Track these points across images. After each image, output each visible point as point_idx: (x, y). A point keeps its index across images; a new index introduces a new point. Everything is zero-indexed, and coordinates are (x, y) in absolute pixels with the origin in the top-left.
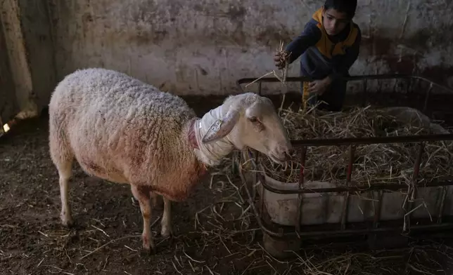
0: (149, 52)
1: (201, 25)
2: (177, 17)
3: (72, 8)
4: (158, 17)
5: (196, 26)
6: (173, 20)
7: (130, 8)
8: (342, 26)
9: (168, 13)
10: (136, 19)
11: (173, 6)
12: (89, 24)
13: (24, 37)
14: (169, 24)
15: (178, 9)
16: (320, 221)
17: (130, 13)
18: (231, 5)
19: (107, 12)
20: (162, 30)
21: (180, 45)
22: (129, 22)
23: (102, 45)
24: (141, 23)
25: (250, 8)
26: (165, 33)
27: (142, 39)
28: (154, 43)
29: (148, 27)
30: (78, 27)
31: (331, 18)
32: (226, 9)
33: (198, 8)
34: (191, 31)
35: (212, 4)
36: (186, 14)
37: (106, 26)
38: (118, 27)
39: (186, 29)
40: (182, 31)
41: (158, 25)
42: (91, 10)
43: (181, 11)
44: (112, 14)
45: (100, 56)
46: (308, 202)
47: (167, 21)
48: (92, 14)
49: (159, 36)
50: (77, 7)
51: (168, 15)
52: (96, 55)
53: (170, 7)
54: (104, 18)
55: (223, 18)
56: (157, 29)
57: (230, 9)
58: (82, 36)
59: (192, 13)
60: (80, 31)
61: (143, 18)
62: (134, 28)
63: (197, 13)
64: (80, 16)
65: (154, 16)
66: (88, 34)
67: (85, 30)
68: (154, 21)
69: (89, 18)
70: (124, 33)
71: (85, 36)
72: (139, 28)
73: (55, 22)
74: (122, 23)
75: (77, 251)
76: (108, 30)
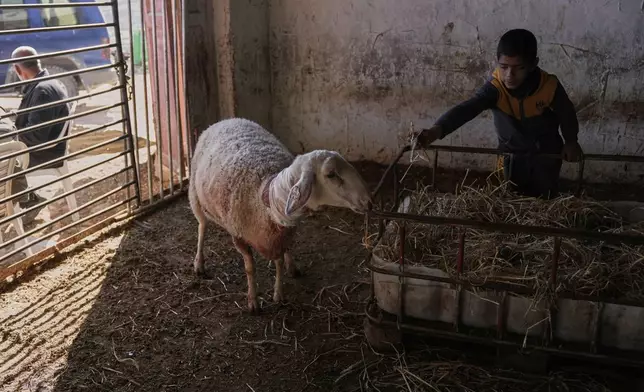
0: (369, 110)
1: (431, 81)
2: (402, 71)
3: (294, 59)
4: (381, 71)
5: (424, 83)
6: (398, 74)
7: (352, 60)
8: (521, 74)
9: (393, 67)
10: (357, 73)
11: (399, 58)
12: (308, 76)
13: (234, 89)
14: (393, 78)
15: (404, 62)
16: (429, 316)
17: (351, 66)
18: (469, 58)
19: (327, 64)
20: (384, 86)
21: (405, 105)
22: (349, 76)
23: (320, 100)
24: (362, 77)
25: (493, 62)
26: (387, 89)
27: (362, 95)
28: (375, 100)
29: (370, 81)
30: (297, 80)
31: (505, 67)
32: (462, 63)
33: (428, 61)
34: (418, 88)
35: (446, 57)
36: (413, 68)
37: (324, 80)
38: (337, 81)
39: (412, 85)
40: (408, 86)
41: (380, 80)
42: (311, 63)
43: (408, 64)
44: (332, 66)
45: (316, 112)
46: (413, 289)
47: (391, 75)
48: (313, 66)
49: (382, 92)
50: (298, 60)
51: (393, 69)
52: (312, 111)
53: (395, 60)
54: (323, 70)
55: (457, 74)
56: (379, 85)
57: (468, 63)
58: (300, 90)
59: (420, 66)
60: (299, 84)
61: (364, 72)
62: (354, 82)
63: (427, 67)
64: (299, 68)
65: (377, 69)
66: (307, 87)
67: (304, 83)
68: (376, 76)
69: (309, 71)
70: (343, 88)
71: (303, 90)
72: (359, 83)
73: (276, 74)
74: (341, 77)
75: (192, 296)
76: (327, 84)
